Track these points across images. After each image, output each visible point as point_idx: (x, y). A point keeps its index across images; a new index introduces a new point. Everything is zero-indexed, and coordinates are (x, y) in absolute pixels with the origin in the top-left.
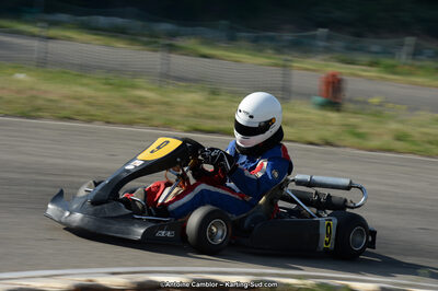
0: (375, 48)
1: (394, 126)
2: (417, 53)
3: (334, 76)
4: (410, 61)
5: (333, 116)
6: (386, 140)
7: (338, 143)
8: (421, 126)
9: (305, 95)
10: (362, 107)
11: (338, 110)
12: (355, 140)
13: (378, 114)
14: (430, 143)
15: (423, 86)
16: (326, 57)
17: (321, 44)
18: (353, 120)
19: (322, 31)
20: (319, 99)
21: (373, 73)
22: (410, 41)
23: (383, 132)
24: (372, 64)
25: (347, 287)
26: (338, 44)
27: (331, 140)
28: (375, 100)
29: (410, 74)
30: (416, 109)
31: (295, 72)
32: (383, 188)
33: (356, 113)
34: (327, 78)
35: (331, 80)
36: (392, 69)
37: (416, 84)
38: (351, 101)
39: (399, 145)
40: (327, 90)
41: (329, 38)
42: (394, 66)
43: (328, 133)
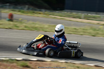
0: (20, 8)
1: (24, 24)
2: (28, 9)
3: (11, 14)
4: (27, 11)
5: (11, 23)
6: (23, 28)
7: (12, 28)
8: (30, 24)
9: (5, 18)
10: (17, 20)
11: (12, 21)
12: (16, 28)
13: (21, 22)
14: (32, 28)
15: (30, 16)
16: (9, 10)
17: (8, 7)
18: (16, 23)
19: (8, 4)
20: (8, 19)
21: (19, 13)
22: (27, 6)
23: (22, 26)
24: (19, 11)
25: (15, 59)
26: (12, 7)
27: (11, 28)
28: (20, 19)
29: (27, 13)
30: (29, 21)
31: (2, 13)
32: (23, 38)
33: (16, 22)
34: (10, 14)
35: (10, 15)
36: (23, 12)
37: (28, 15)
38: (15, 19)
39: (25, 28)
40: (10, 17)
41: (9, 6)
42: (24, 12)
43: (10, 26)
